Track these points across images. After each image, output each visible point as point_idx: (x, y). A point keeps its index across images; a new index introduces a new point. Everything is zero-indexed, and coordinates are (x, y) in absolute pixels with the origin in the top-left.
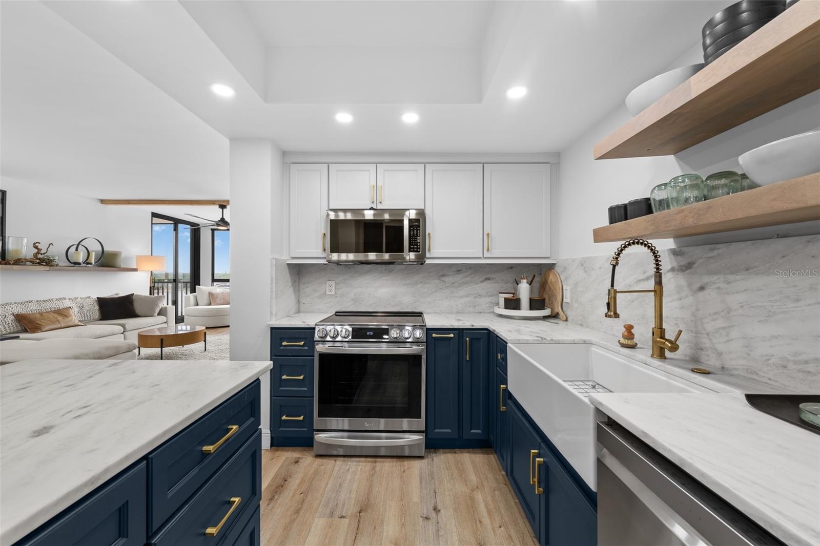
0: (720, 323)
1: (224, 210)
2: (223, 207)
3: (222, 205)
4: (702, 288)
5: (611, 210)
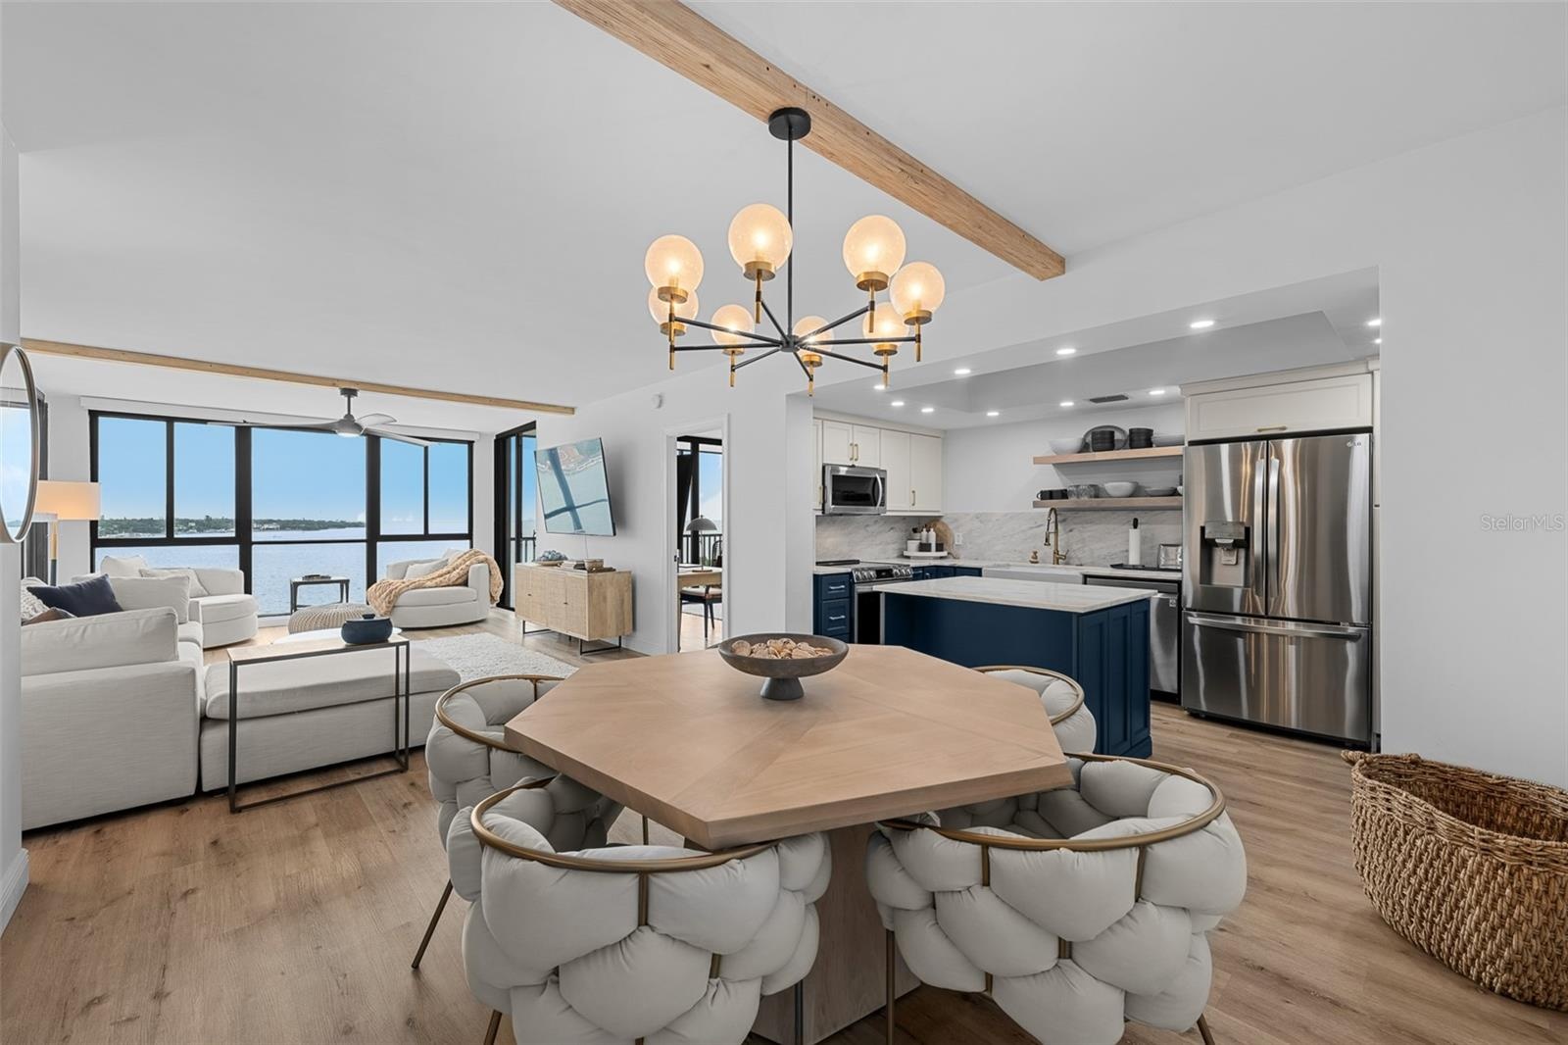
0: (1080, 545)
1: (352, 399)
2: (349, 393)
3: (350, 390)
4: (1071, 531)
5: (1042, 492)
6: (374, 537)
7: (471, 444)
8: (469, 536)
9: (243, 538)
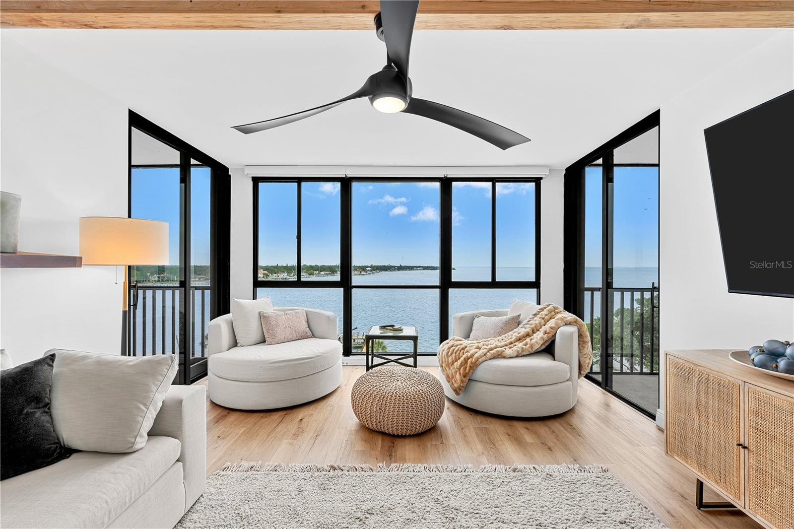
6: (446, 283)
7: (537, 181)
8: (536, 285)
9: (345, 284)
